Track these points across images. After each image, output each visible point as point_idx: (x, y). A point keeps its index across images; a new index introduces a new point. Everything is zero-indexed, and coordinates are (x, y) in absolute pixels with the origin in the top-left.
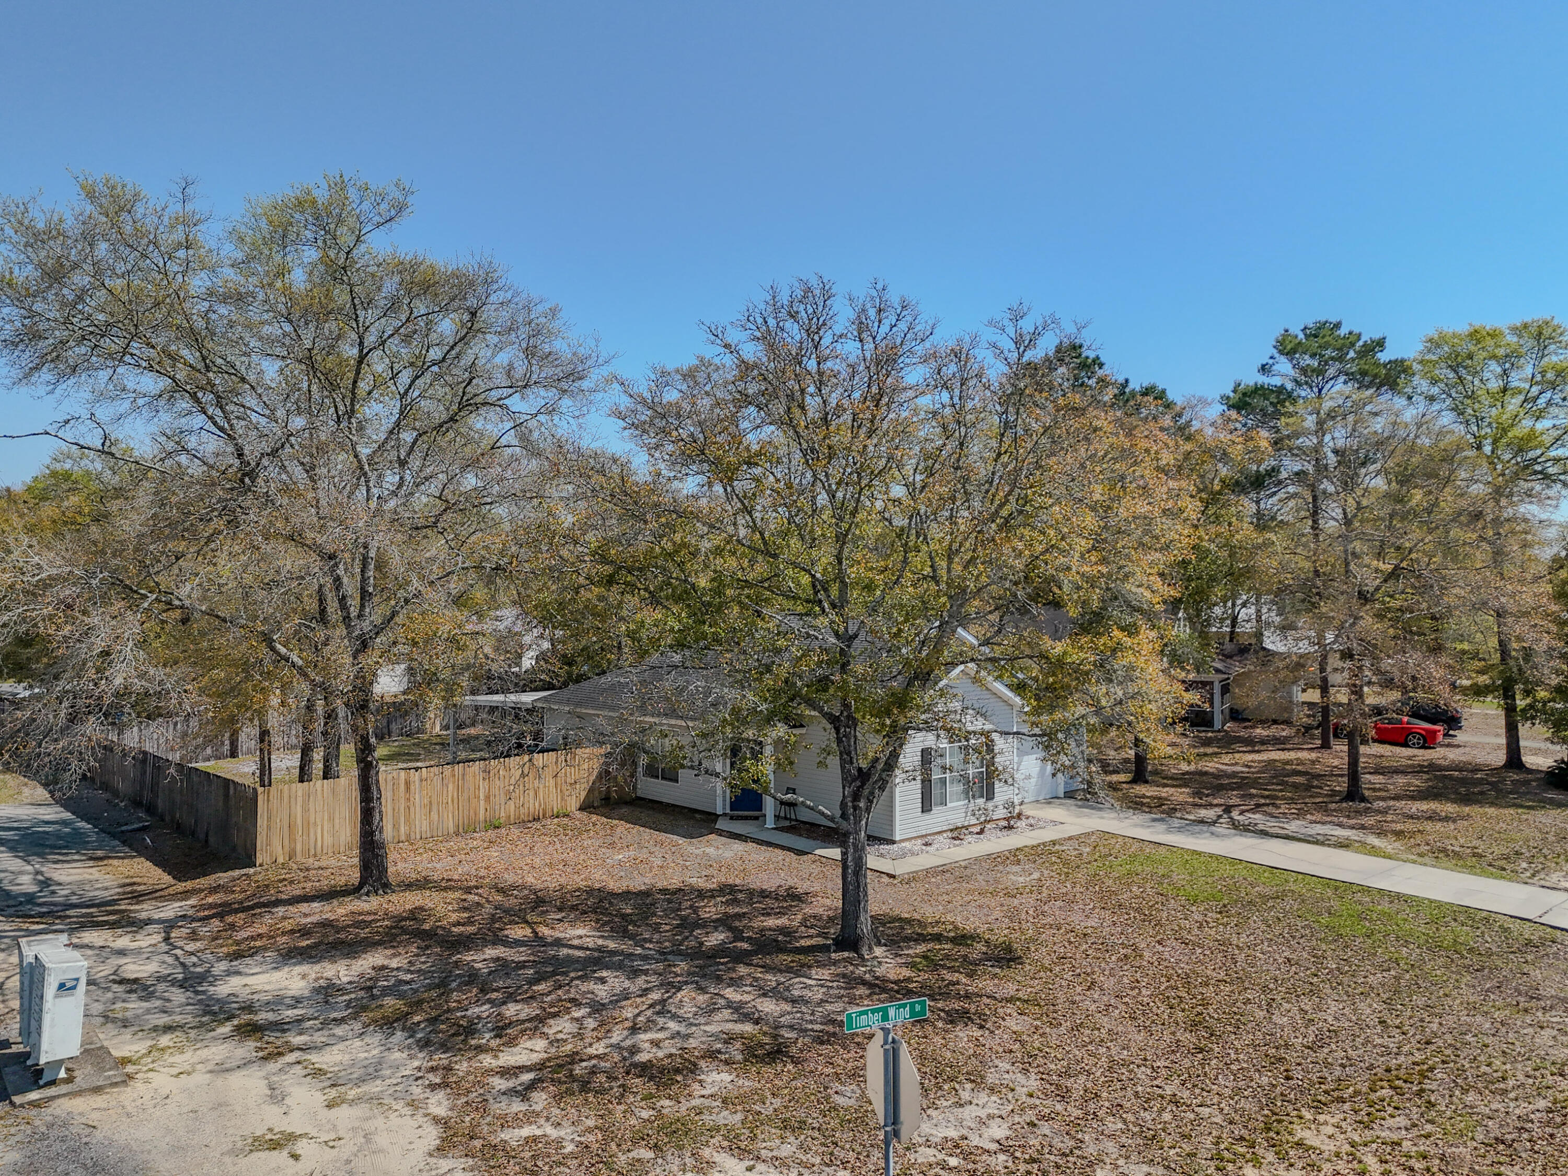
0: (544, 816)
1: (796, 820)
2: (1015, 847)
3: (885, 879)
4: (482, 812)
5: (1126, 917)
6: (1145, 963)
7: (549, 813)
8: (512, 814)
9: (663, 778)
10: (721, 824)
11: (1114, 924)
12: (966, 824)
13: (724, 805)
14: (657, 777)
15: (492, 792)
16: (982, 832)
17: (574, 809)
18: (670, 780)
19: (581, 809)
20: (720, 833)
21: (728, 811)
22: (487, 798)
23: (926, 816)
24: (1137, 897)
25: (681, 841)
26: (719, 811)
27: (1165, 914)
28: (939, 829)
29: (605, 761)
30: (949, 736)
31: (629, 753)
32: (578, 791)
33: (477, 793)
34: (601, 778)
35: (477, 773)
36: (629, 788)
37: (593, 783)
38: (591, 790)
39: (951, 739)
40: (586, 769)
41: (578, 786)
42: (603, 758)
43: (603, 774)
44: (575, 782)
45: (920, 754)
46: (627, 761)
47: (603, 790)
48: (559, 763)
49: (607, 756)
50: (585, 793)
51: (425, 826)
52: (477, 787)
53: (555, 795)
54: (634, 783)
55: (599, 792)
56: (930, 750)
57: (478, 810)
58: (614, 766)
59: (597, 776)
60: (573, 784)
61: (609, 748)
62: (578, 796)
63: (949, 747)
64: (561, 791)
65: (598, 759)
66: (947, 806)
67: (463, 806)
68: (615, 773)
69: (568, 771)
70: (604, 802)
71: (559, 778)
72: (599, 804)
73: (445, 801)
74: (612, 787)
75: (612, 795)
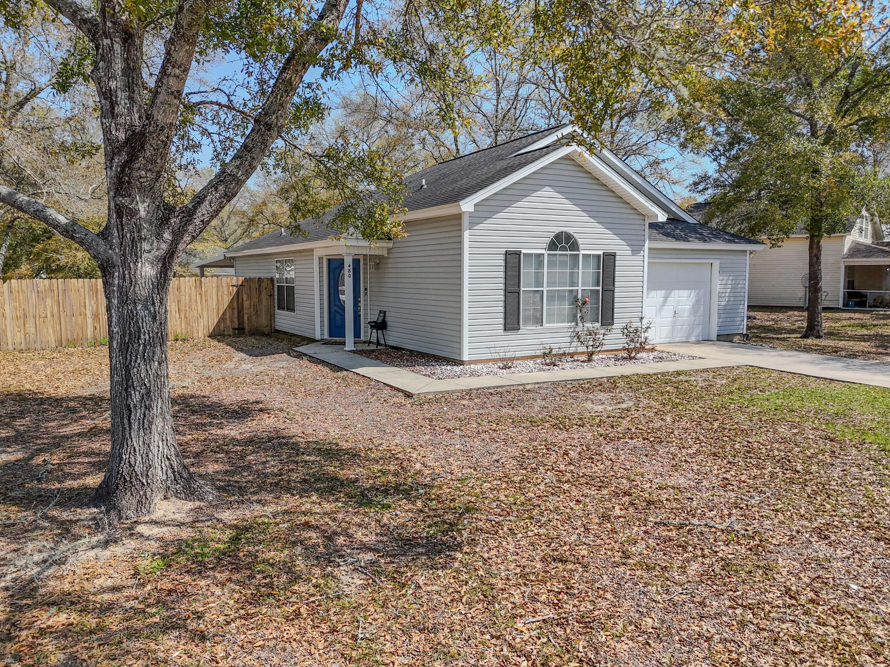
1: (386, 345)
3: (400, 399)
5: (755, 472)
6: (773, 596)
9: (287, 309)
11: (726, 484)
12: (572, 350)
13: (322, 330)
14: (284, 309)
16: (590, 360)
17: (201, 335)
18: (291, 310)
19: (212, 336)
21: (326, 336)
23: (511, 336)
24: (784, 441)
26: (317, 336)
27: (837, 473)
28: (532, 353)
29: (238, 292)
30: (548, 240)
31: (264, 285)
32: (205, 318)
33: (83, 310)
34: (233, 309)
35: (82, 290)
36: (263, 321)
37: (224, 313)
38: (222, 319)
39: (553, 246)
40: (215, 298)
41: (205, 314)
42: (235, 289)
43: (235, 304)
44: (202, 309)
45: (503, 257)
46: (260, 293)
47: (236, 321)
48: (182, 289)
49: (240, 287)
50: (216, 322)
51: (19, 337)
52: (82, 304)
53: (179, 320)
54: (272, 317)
55: (232, 321)
56: (518, 254)
57: (85, 327)
58: (245, 297)
59: (229, 306)
60: (200, 311)
61: (241, 279)
62: (206, 323)
63: (549, 255)
64: (186, 317)
65: (228, 289)
66: (542, 325)
67: (65, 322)
68: (246, 304)
69: (193, 298)
70: (236, 332)
71: (182, 304)
72: (231, 333)
73: (43, 315)
74: (246, 318)
75: (246, 326)
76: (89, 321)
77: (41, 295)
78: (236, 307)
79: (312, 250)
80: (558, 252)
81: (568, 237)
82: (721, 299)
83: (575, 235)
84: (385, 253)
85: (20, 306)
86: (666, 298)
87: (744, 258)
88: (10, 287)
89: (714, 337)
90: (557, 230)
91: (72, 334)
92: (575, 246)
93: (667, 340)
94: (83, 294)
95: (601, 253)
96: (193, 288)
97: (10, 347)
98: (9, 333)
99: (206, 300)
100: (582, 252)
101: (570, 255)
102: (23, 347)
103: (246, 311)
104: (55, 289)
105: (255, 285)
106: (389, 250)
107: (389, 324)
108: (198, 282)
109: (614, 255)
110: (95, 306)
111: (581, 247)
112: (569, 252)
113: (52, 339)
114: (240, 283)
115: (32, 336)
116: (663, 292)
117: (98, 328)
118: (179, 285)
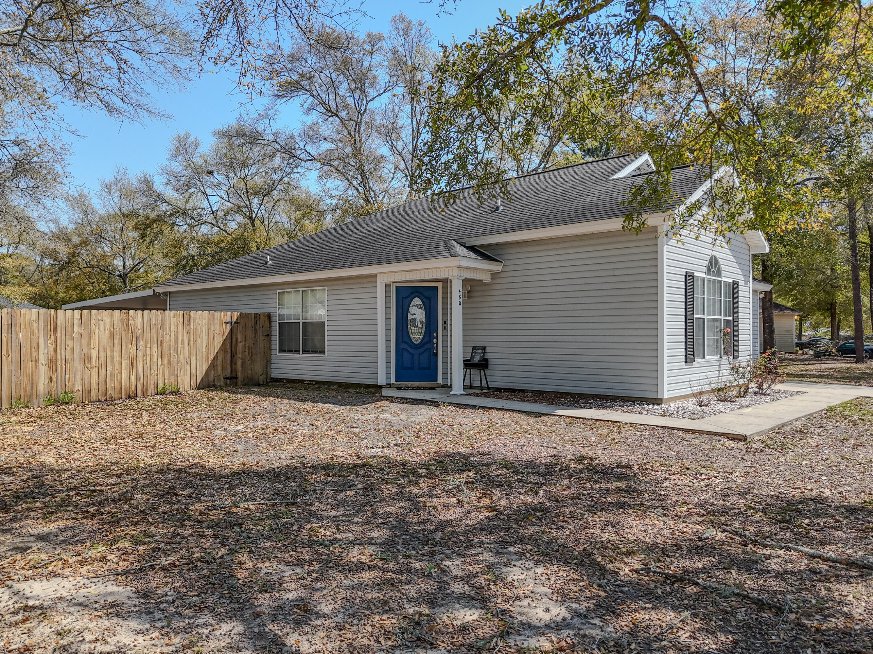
0: (145, 394)
1: (489, 388)
2: (825, 407)
4: (43, 381)
7: (151, 390)
8: (94, 387)
9: (304, 351)
10: (385, 392)
13: (388, 373)
14: (298, 351)
15: (62, 353)
17: (187, 387)
18: (315, 352)
19: (198, 388)
20: (392, 400)
21: (393, 381)
22: (52, 363)
23: (689, 369)
25: (336, 408)
26: (381, 381)
29: (232, 330)
30: (706, 263)
31: (260, 323)
32: (193, 365)
33: (35, 354)
34: (225, 352)
35: (35, 325)
36: (258, 368)
37: (216, 358)
38: (213, 366)
39: (708, 270)
40: (205, 338)
41: (193, 358)
42: (229, 327)
43: (228, 346)
44: (189, 353)
45: (684, 279)
46: (256, 333)
47: (228, 366)
48: (167, 326)
49: (235, 325)
50: (205, 369)
52: (35, 345)
53: (160, 368)
54: (268, 362)
55: (223, 369)
56: (693, 276)
57: (36, 378)
58: (239, 337)
59: (221, 349)
60: (187, 355)
61: (236, 314)
62: (193, 371)
63: (707, 279)
64: (169, 363)
65: (221, 326)
66: (704, 358)
68: (240, 345)
69: (180, 338)
70: (228, 381)
71: (166, 345)
72: (222, 384)
74: (239, 363)
75: (239, 375)
76: (43, 369)
78: (229, 350)
79: (375, 276)
80: (711, 277)
81: (716, 262)
83: (719, 260)
84: (486, 278)
90: (711, 253)
92: (719, 272)
94: (36, 331)
95: (731, 281)
96: (180, 325)
99: (195, 341)
100: (723, 279)
101: (717, 281)
103: (239, 355)
105: (251, 323)
106: (494, 275)
107: (491, 361)
108: (186, 317)
109: (738, 285)
110: (52, 348)
111: (723, 273)
112: (717, 278)
114: (234, 320)
117: (54, 379)
118: (163, 320)
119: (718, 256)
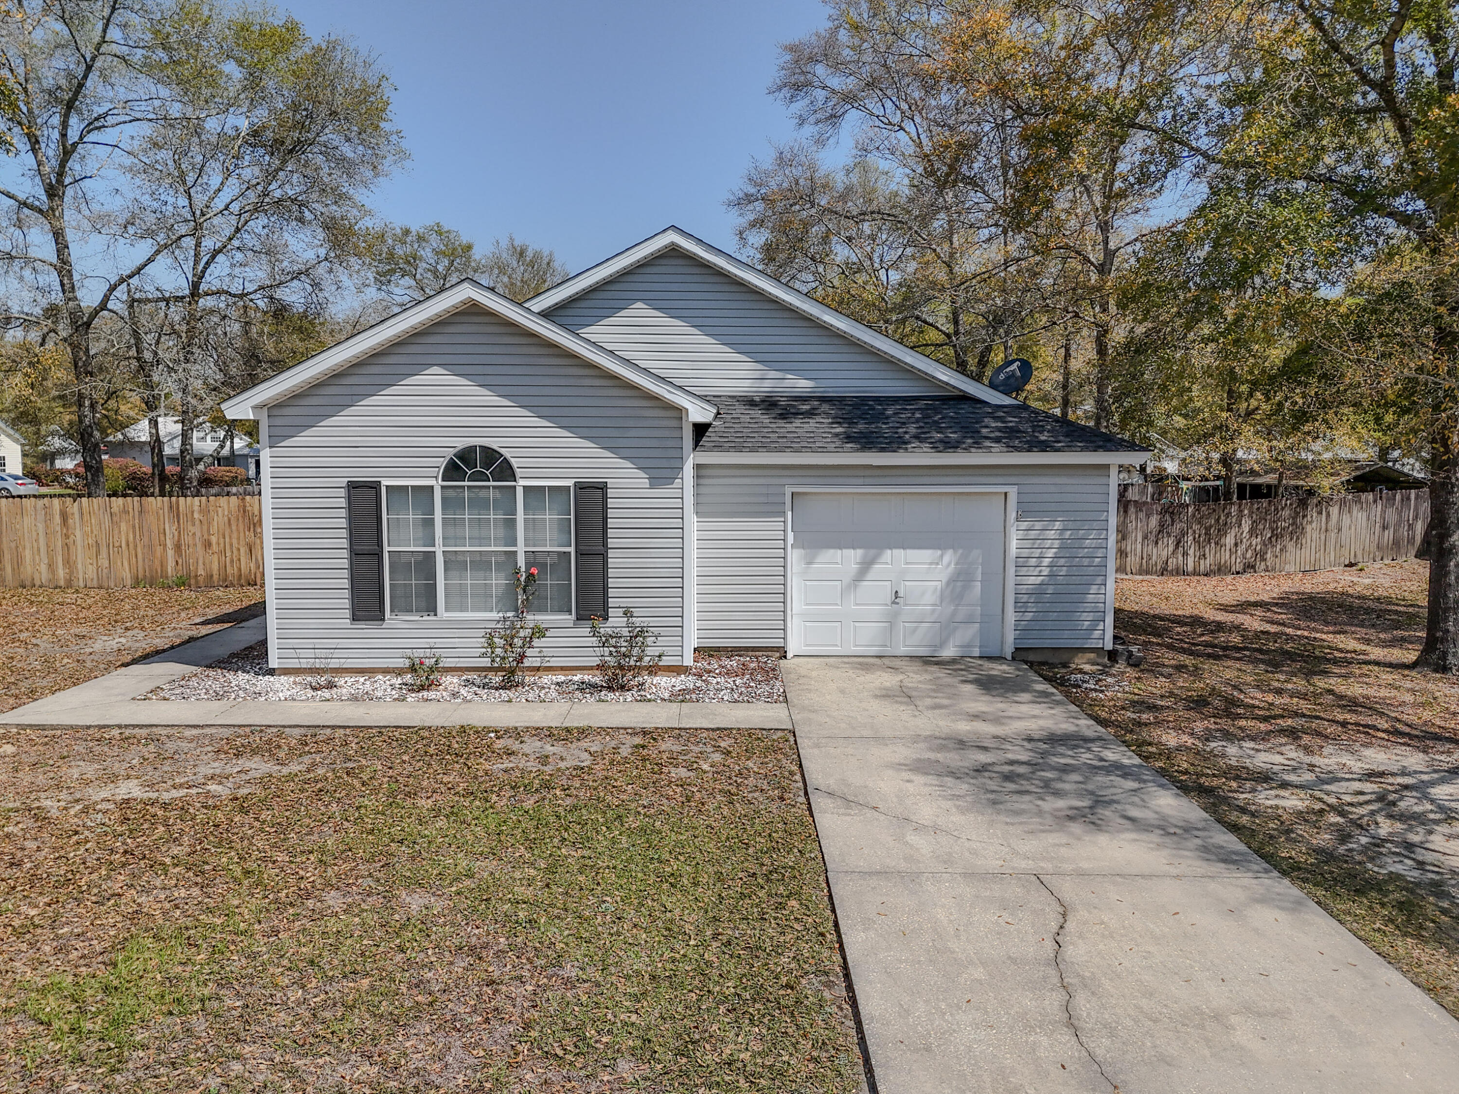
4: (171, 564)
8: (215, 571)
15: (186, 538)
22: (178, 548)
23: (367, 629)
30: (443, 463)
33: (162, 538)
35: (161, 512)
39: (453, 471)
45: (342, 492)
51: (91, 572)
52: (162, 531)
56: (375, 487)
57: (164, 561)
63: (443, 487)
66: (436, 615)
67: (143, 554)
73: (117, 544)
76: (170, 553)
77: (115, 519)
80: (466, 483)
81: (490, 455)
82: (1024, 571)
83: (502, 451)
85: (92, 532)
86: (866, 566)
87: (1103, 480)
88: (81, 508)
89: (1008, 651)
90: (462, 443)
91: (151, 570)
92: (506, 471)
93: (874, 651)
94: (162, 517)
95: (570, 483)
97: (82, 584)
98: (80, 566)
100: (522, 482)
101: (494, 487)
102: (95, 584)
104: (131, 510)
109: (603, 488)
110: (176, 533)
111: (518, 472)
112: (492, 483)
113: (127, 576)
115: (105, 571)
116: (860, 552)
117: (180, 563)
119: (495, 447)
